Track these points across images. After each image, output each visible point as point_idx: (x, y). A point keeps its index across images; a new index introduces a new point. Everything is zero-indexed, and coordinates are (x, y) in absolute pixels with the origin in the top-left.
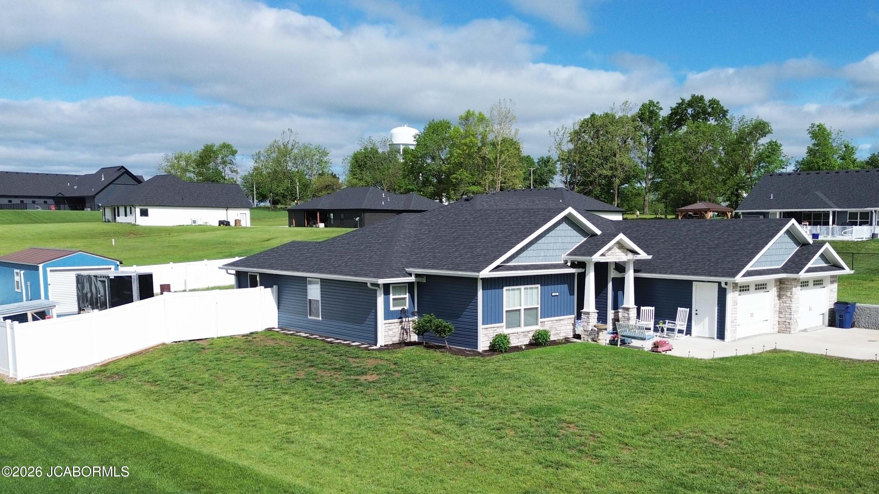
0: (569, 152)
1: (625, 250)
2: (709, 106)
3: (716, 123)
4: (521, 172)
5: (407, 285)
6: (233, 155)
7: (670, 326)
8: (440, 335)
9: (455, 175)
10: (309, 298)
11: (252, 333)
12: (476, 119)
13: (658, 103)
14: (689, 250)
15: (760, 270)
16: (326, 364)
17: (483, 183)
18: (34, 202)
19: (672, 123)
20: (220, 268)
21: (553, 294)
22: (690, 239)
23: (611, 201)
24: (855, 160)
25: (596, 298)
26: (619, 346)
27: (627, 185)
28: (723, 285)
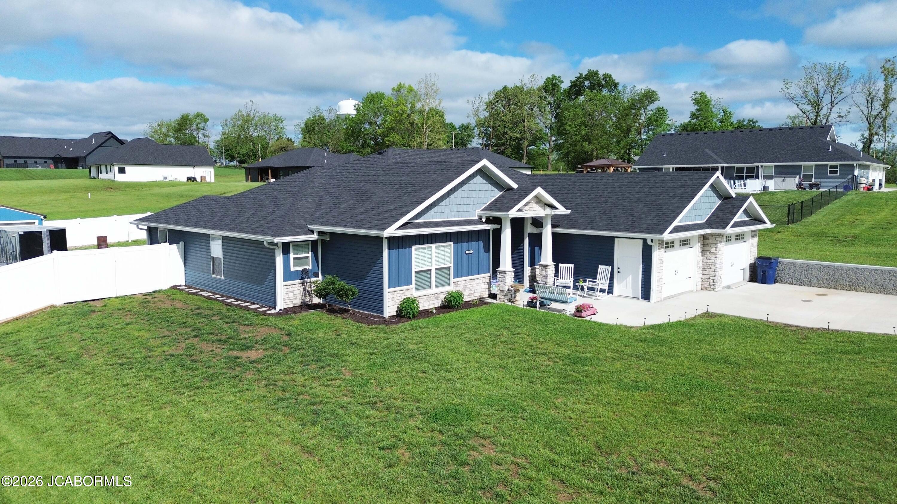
0: (485, 118)
1: (543, 205)
2: (603, 79)
3: (609, 93)
4: (444, 136)
5: (310, 243)
6: (206, 123)
7: (591, 285)
8: (342, 299)
9: (388, 138)
10: (212, 255)
11: (154, 292)
12: (406, 90)
13: (559, 77)
14: (609, 204)
15: (685, 225)
16: (212, 333)
17: (412, 144)
18: (36, 162)
19: (571, 94)
20: (131, 223)
21: (467, 252)
22: (609, 193)
23: (520, 159)
24: (732, 123)
25: (512, 254)
26: (538, 309)
27: (533, 147)
28: (649, 242)
